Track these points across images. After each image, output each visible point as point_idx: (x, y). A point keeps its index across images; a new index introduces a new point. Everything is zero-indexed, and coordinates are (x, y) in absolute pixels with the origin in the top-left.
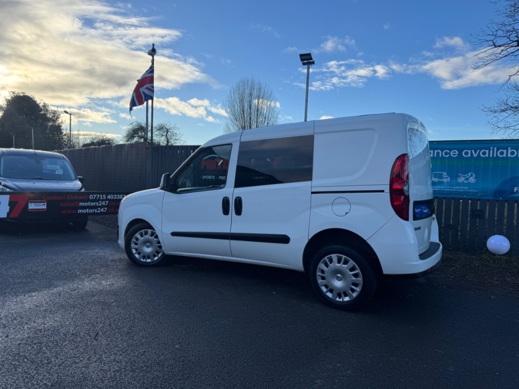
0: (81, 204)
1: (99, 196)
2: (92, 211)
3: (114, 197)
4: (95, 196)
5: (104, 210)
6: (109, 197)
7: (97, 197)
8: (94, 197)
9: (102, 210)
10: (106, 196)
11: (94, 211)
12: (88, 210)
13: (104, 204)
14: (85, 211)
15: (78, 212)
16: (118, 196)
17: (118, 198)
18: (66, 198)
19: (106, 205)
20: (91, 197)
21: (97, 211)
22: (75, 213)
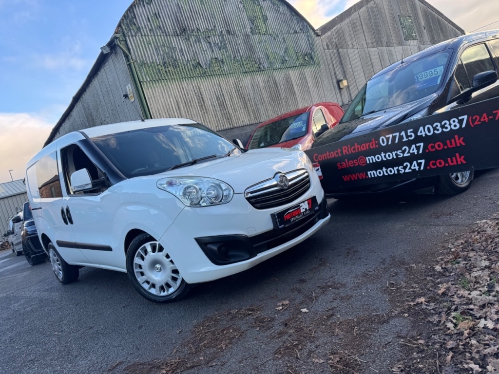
0: (370, 159)
1: (397, 134)
2: (394, 171)
3: (435, 129)
4: (390, 136)
5: (419, 165)
6: (422, 132)
7: (394, 138)
8: (388, 139)
9: (415, 166)
10: (415, 132)
11: (398, 170)
12: (384, 169)
13: (415, 152)
14: (380, 173)
15: (370, 177)
16: (445, 124)
17: (446, 128)
18: (342, 152)
19: (421, 152)
20: (383, 140)
21: (403, 170)
22: (364, 177)
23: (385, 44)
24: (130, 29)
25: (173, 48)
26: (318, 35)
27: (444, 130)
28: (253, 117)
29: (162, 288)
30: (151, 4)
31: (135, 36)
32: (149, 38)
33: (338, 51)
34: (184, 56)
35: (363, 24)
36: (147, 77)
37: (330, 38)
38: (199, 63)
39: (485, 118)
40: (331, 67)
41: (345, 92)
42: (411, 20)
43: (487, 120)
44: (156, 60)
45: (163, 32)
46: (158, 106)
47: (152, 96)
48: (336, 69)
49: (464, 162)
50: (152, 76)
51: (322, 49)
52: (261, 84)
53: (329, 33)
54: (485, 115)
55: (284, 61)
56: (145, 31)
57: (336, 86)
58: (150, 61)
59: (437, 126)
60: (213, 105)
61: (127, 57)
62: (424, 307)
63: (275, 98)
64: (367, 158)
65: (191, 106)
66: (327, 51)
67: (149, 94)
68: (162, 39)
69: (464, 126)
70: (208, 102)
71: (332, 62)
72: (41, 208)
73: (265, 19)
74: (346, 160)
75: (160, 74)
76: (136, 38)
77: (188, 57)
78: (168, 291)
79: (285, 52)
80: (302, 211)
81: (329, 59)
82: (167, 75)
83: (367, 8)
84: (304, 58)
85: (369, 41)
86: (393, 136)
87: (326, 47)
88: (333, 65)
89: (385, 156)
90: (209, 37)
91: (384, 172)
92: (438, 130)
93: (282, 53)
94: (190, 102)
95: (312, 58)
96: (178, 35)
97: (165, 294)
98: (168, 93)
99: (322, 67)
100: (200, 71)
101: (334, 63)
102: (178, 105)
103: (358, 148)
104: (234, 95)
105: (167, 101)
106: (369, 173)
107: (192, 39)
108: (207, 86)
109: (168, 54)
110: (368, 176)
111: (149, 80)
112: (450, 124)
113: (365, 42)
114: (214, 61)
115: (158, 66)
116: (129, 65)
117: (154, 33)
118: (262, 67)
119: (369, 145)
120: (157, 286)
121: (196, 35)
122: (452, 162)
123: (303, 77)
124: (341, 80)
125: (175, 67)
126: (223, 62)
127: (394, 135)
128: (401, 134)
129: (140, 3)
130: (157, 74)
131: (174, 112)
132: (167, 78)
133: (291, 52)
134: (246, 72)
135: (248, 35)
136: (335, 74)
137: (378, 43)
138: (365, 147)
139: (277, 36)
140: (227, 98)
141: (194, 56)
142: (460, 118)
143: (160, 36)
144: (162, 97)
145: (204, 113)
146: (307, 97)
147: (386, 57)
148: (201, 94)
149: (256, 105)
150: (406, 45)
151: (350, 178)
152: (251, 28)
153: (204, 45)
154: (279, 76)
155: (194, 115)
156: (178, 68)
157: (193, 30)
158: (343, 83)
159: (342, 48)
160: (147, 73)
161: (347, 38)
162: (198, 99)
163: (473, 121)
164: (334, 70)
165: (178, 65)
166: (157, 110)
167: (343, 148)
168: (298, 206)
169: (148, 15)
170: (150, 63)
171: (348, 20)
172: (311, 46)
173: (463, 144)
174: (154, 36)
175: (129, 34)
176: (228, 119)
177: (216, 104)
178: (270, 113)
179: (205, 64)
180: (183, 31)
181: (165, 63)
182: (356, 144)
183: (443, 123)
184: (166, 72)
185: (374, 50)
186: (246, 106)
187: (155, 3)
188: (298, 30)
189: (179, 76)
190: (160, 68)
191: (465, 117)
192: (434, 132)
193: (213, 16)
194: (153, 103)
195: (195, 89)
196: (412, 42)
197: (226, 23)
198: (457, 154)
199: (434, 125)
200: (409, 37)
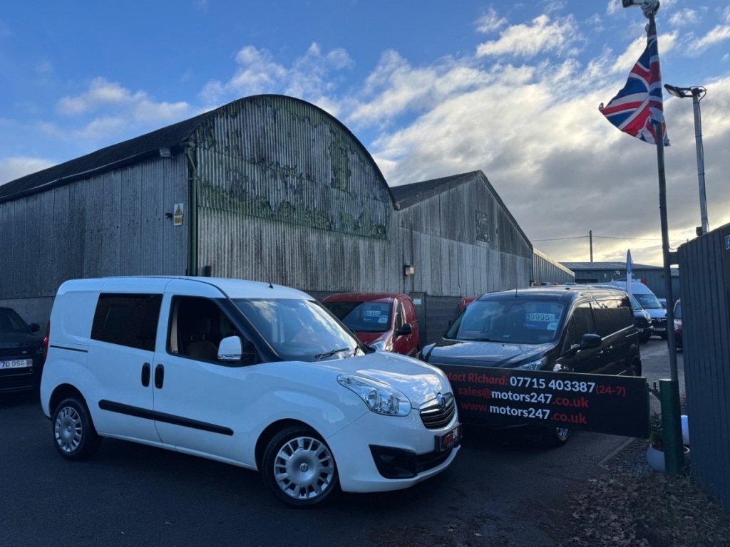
0: (495, 394)
1: (529, 379)
2: (517, 412)
3: (565, 385)
4: (522, 379)
5: (544, 414)
6: (553, 384)
7: (525, 382)
8: (519, 381)
9: (539, 414)
10: (547, 382)
11: (522, 413)
12: (508, 408)
13: (543, 401)
14: (503, 410)
15: (491, 411)
16: (575, 384)
17: (576, 388)
18: (467, 378)
19: (548, 402)
20: (513, 380)
21: (527, 415)
22: (485, 411)
23: (457, 238)
24: (204, 140)
25: (245, 177)
26: (396, 209)
27: (573, 389)
28: (309, 283)
29: (302, 491)
30: (235, 120)
31: (208, 150)
32: (222, 157)
33: (411, 232)
34: (254, 189)
35: (441, 210)
36: (207, 202)
37: (406, 216)
38: (269, 202)
39: (609, 390)
40: (401, 249)
41: (408, 280)
42: (485, 219)
43: (610, 392)
44: (223, 185)
45: (239, 155)
46: (209, 241)
47: (206, 226)
48: (406, 252)
49: (585, 423)
50: (213, 204)
51: (397, 225)
52: (328, 246)
53: (407, 209)
54: (609, 388)
55: (356, 227)
56: (220, 147)
57: (402, 271)
58: (216, 184)
59: (568, 384)
60: (270, 256)
61: (191, 171)
62: (580, 544)
63: (338, 266)
64: (493, 393)
65: (246, 251)
66: (401, 228)
67: (203, 223)
68: (237, 162)
69: (591, 391)
70: (266, 251)
71: (403, 242)
72: (86, 351)
73: (349, 174)
74: (470, 388)
75: (223, 203)
76: (208, 152)
77: (258, 191)
78: (308, 495)
79: (360, 217)
80: (454, 437)
81: (401, 239)
82: (230, 207)
83: (448, 193)
84: (377, 230)
85: (443, 229)
86: (524, 380)
87: (400, 224)
88: (403, 246)
89: (512, 396)
90: (287, 176)
91: (507, 410)
92: (568, 388)
93: (356, 217)
94: (246, 245)
95: (385, 232)
96: (254, 163)
97: (305, 497)
98: (225, 227)
99: (393, 245)
100: (267, 212)
101: (405, 244)
102: (232, 246)
103: (485, 380)
104: (297, 251)
105: (221, 237)
106: (491, 407)
107: (269, 173)
108: (270, 232)
109: (239, 182)
110: (489, 409)
111: (208, 206)
112: (579, 386)
113: (438, 229)
114: (285, 205)
115: (223, 192)
116: (191, 182)
117: (229, 152)
118: (333, 226)
119: (498, 381)
120: (297, 488)
121: (274, 170)
122: (575, 419)
123: (371, 251)
124: (409, 267)
125: (241, 199)
126: (294, 209)
127: (526, 379)
128: (533, 381)
129: (223, 113)
130: (219, 202)
131: (225, 253)
132: (229, 210)
133: (366, 218)
134: (315, 228)
135: (327, 187)
136: (403, 257)
137: (451, 234)
138: (493, 381)
139: (356, 197)
140: (287, 252)
141: (266, 192)
142: (589, 383)
143: (236, 158)
144: (216, 230)
145: (258, 263)
146: (370, 275)
147: (456, 252)
148: (261, 240)
149: (316, 268)
150: (476, 245)
151: (469, 408)
152: (332, 180)
153: (280, 183)
154: (348, 243)
155: (246, 262)
156: (244, 202)
157: (273, 163)
158: (409, 270)
159: (416, 230)
160: (209, 197)
161: (423, 219)
162: (255, 245)
163: (599, 390)
164: (403, 251)
165: (246, 197)
166: (206, 244)
167: (470, 374)
168: (451, 432)
169: (228, 130)
170: (216, 186)
171: (428, 200)
172: (388, 217)
173: (587, 406)
174: (229, 155)
175: (202, 145)
176: (283, 278)
177: (274, 255)
178: (329, 283)
179: (275, 205)
180: (261, 161)
181: (231, 192)
182: (484, 375)
183: (573, 383)
184: (230, 202)
185: (445, 241)
186: (305, 268)
187: (240, 119)
188: (378, 197)
189: (243, 212)
190: (225, 196)
191: (593, 384)
192: (564, 389)
193: (297, 153)
194: (204, 235)
195: (256, 231)
196: (484, 245)
197: (309, 166)
198: (580, 414)
199: (566, 382)
200: (481, 237)
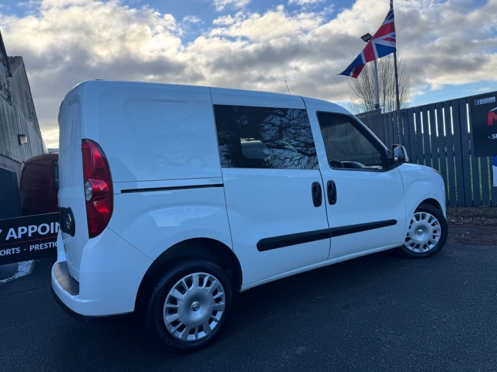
26: (10, 76)
41: (24, 149)
48: (16, 121)
57: (17, 139)
72: (222, 185)
84: (7, 94)
95: (10, 98)
97: (427, 250)
124: (23, 136)
136: (16, 125)
158: (24, 140)
161: (16, 92)
172: (8, 83)
